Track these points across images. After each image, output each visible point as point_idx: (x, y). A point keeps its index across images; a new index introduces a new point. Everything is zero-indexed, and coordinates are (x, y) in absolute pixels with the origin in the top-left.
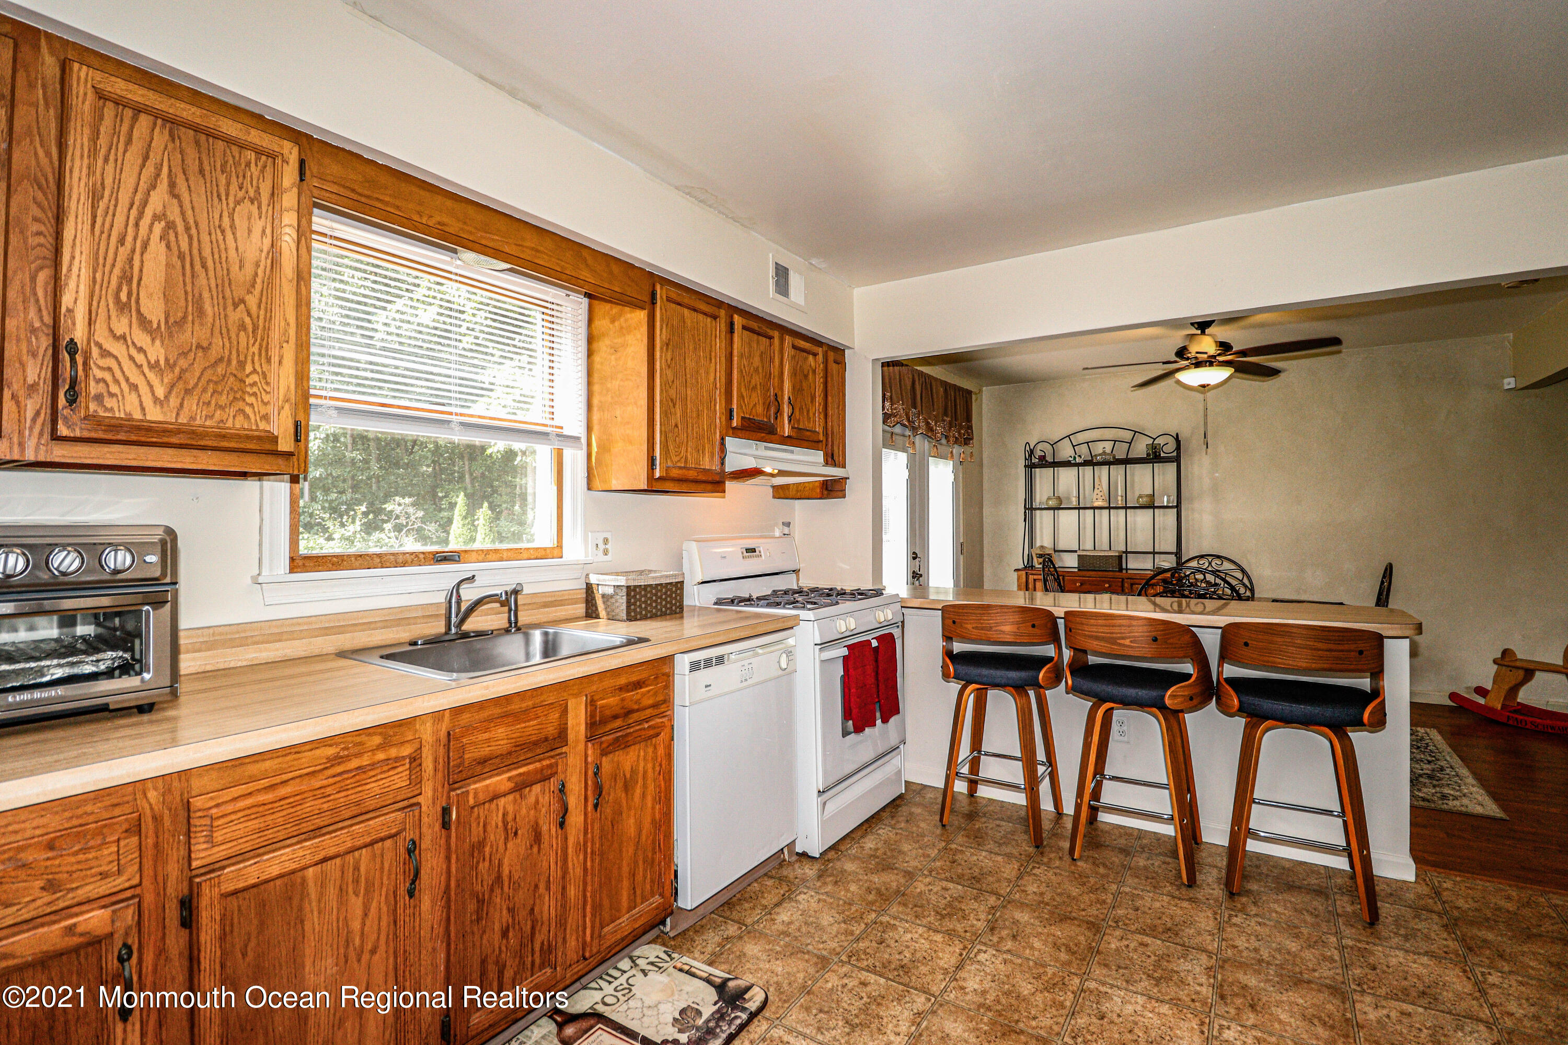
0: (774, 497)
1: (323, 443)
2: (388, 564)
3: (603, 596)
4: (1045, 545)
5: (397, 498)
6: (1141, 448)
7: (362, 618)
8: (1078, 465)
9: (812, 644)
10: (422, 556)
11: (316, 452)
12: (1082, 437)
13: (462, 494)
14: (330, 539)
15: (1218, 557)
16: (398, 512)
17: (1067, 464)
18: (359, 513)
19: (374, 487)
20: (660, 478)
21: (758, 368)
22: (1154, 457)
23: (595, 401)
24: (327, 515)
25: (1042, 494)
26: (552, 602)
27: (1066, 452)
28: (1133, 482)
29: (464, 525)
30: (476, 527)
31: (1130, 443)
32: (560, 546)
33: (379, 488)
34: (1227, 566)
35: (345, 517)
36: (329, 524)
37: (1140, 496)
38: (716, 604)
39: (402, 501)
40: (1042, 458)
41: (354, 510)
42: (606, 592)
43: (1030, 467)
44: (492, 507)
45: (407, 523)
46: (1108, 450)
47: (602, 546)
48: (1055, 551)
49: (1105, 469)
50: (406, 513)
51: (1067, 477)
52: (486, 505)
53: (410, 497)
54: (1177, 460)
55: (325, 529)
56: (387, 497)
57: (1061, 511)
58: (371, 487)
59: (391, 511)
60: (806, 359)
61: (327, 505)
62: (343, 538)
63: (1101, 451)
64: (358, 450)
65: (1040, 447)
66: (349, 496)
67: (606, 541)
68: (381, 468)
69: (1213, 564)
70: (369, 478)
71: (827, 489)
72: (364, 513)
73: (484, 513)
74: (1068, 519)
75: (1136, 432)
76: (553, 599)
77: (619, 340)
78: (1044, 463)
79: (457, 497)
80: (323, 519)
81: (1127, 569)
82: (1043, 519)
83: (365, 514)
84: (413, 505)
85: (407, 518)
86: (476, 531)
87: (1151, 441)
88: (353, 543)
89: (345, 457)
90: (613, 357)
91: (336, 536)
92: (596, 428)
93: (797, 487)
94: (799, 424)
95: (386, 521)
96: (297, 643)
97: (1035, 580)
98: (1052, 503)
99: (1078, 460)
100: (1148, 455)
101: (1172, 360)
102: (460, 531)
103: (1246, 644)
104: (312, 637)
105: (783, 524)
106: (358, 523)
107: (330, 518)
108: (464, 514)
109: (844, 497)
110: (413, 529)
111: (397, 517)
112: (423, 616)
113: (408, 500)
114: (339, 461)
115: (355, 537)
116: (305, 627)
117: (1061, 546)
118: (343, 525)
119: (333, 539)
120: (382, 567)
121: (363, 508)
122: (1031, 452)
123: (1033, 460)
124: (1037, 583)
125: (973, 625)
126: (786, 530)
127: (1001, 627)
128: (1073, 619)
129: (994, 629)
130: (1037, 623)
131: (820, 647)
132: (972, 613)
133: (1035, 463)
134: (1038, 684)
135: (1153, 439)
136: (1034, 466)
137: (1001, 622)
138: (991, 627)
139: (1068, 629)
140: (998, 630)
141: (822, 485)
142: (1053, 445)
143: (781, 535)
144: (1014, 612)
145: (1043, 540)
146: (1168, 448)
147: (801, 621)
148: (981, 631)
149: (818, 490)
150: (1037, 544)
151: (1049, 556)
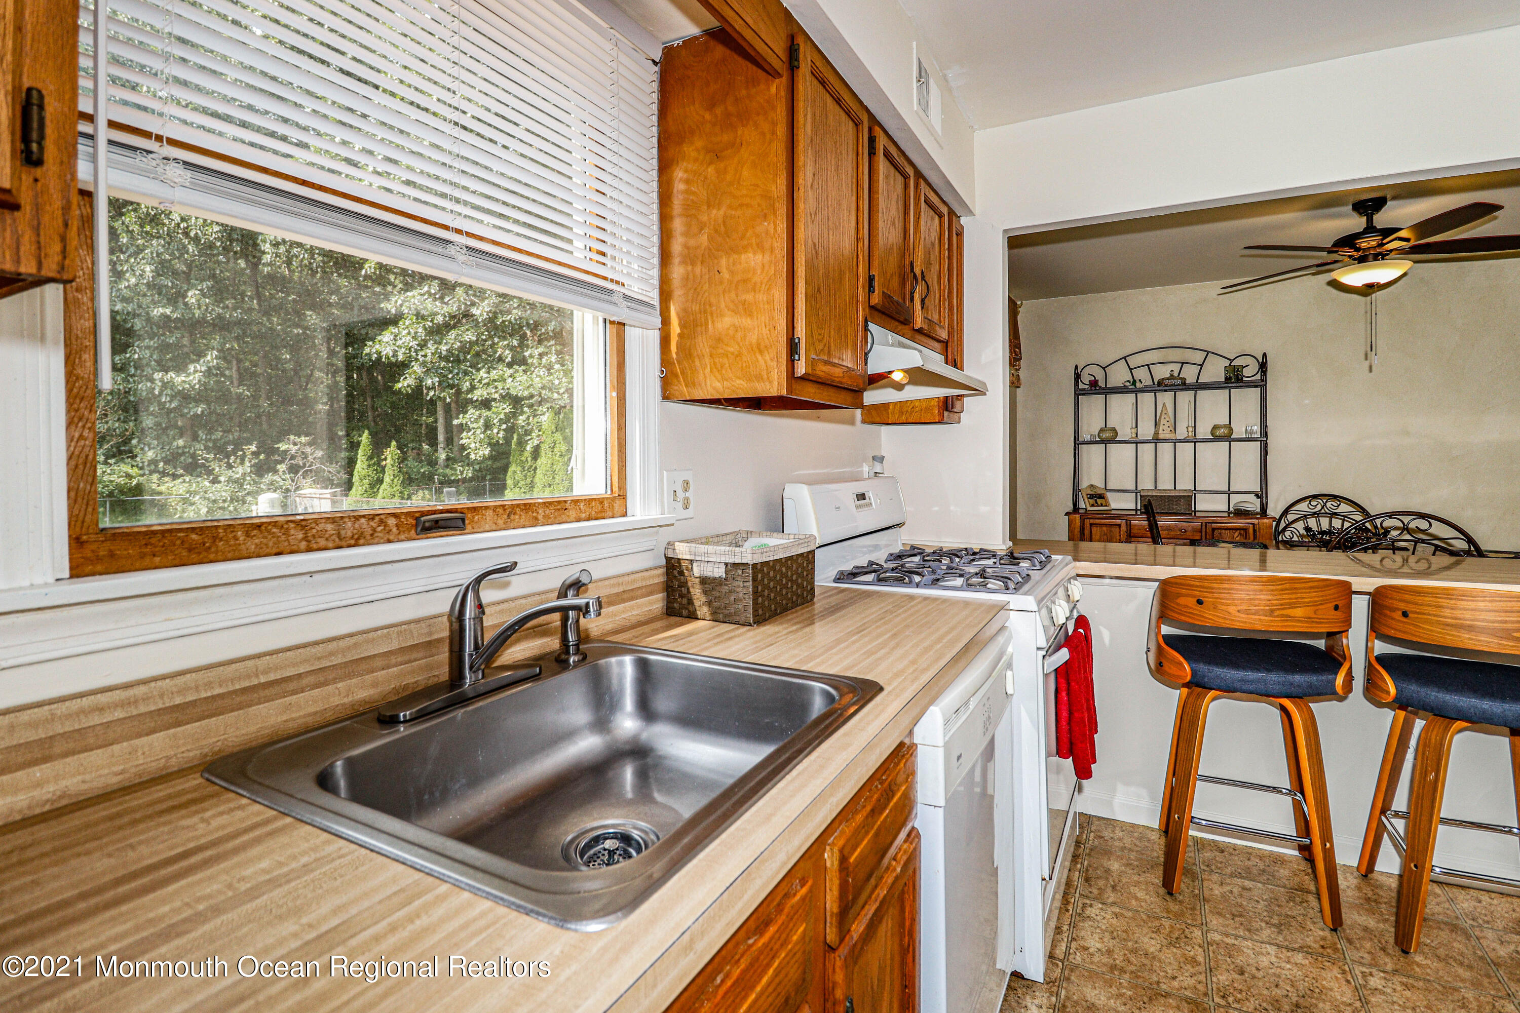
0: (862, 421)
1: (204, 376)
2: (322, 542)
3: (704, 580)
4: (1094, 483)
5: (292, 437)
6: (1215, 371)
7: (266, 672)
8: (1136, 391)
9: (1034, 647)
10: (392, 521)
11: (197, 386)
12: (1139, 359)
13: (366, 432)
14: (215, 481)
15: (1335, 497)
16: (293, 452)
17: (1122, 390)
18: (248, 453)
19: (265, 426)
20: (802, 378)
22: (1234, 381)
23: (677, 247)
24: (211, 456)
25: (1091, 425)
26: (617, 594)
27: (1119, 376)
28: (1204, 410)
29: (369, 466)
30: (384, 468)
31: (1202, 366)
32: (623, 497)
33: (270, 426)
34: (1344, 508)
35: (232, 458)
36: (215, 466)
37: (1213, 427)
38: (837, 580)
39: (297, 440)
40: (1094, 384)
41: (242, 450)
42: (710, 574)
43: (1078, 393)
44: (399, 447)
45: (304, 465)
47: (681, 495)
48: (1108, 491)
49: (1170, 395)
50: (303, 453)
51: (1122, 405)
52: (394, 443)
53: (306, 436)
54: (1262, 385)
55: (210, 472)
56: (282, 435)
57: (1114, 445)
58: (261, 425)
59: (286, 452)
60: (933, 221)
61: (211, 445)
62: (230, 480)
63: (1165, 375)
64: (244, 385)
65: (1087, 370)
66: (236, 434)
67: (686, 485)
68: (271, 405)
69: (1329, 506)
70: (258, 416)
71: (947, 410)
72: (253, 453)
73: (391, 453)
74: (1122, 455)
75: (1208, 352)
76: (621, 589)
77: (726, 137)
78: (1095, 387)
79: (360, 436)
80: (206, 460)
81: (1195, 511)
82: (1092, 455)
83: (256, 454)
84: (310, 444)
85: (303, 459)
86: (383, 472)
87: (1227, 363)
88: (242, 485)
89: (231, 392)
90: (711, 170)
91: (222, 479)
92: (678, 294)
93: (901, 407)
94: (928, 313)
95: (280, 462)
96: (97, 757)
97: (1091, 525)
98: (1103, 436)
99: (1138, 386)
100: (1227, 378)
102: (364, 472)
104: (139, 735)
105: (874, 458)
106: (247, 464)
107: (215, 459)
108: (369, 453)
109: (960, 421)
110: (311, 471)
111: (293, 457)
112: (402, 650)
113: (303, 439)
114: (224, 397)
115: (244, 480)
116: (119, 714)
117: (1112, 486)
118: (230, 466)
119: (220, 482)
120: (309, 550)
121: (253, 448)
122: (1077, 376)
123: (1081, 386)
124: (1094, 529)
125: (1239, 608)
126: (878, 468)
127: (1291, 610)
128: (1419, 599)
129: (1277, 613)
130: (1340, 603)
131: (1044, 653)
132: (1237, 590)
133: (1084, 390)
134: (1335, 693)
135: (1232, 361)
136: (1084, 393)
137: (1290, 604)
138: (1272, 611)
139: (1400, 613)
140: (1282, 616)
141: (941, 404)
142: (1104, 368)
143: (872, 474)
144: (1311, 588)
145: (1092, 477)
146: (1251, 371)
147: (1011, 612)
148: (1253, 617)
149: (936, 411)
150: (1084, 484)
151: (1101, 497)
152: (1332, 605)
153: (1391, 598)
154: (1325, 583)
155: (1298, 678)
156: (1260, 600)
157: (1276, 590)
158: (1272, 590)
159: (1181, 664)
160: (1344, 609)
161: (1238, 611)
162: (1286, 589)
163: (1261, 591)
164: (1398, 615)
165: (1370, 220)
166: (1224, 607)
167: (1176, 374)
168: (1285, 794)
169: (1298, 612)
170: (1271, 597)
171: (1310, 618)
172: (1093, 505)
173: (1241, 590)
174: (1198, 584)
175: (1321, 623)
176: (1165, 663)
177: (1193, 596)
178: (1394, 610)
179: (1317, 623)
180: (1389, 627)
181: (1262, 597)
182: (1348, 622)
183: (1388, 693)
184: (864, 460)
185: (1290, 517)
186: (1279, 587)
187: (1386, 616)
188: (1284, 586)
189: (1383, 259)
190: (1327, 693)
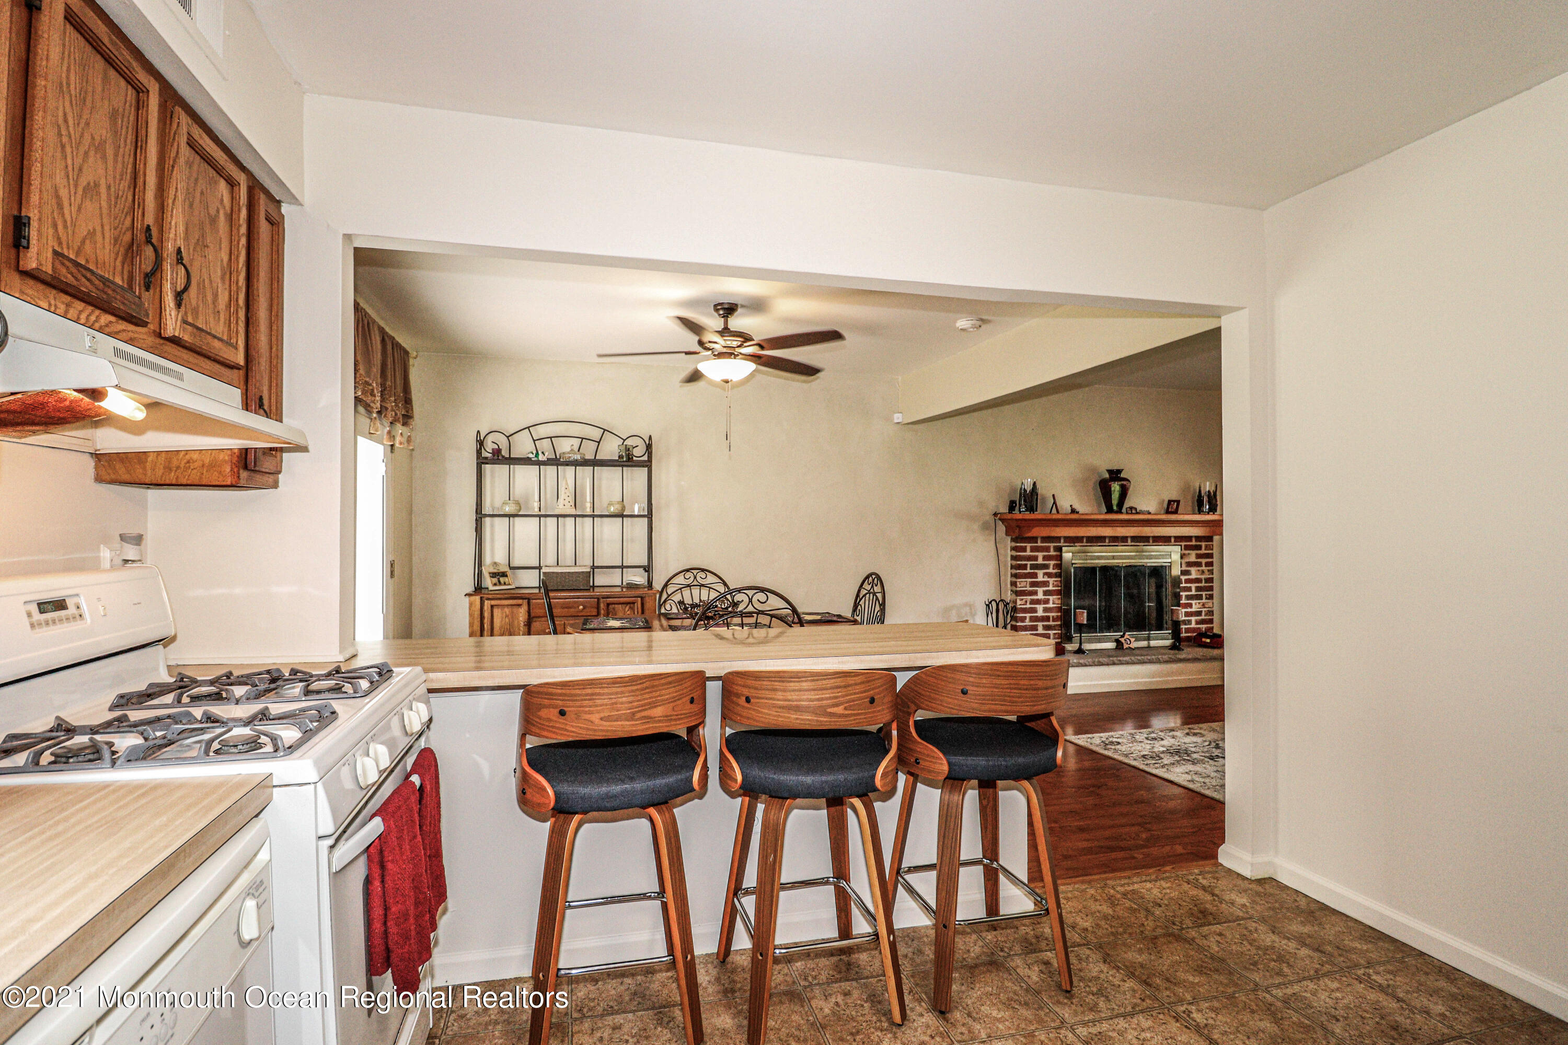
0: (99, 479)
4: (497, 560)
6: (611, 449)
8: (539, 463)
9: (314, 838)
12: (542, 431)
15: (702, 570)
17: (526, 461)
21: (103, 143)
22: (627, 460)
25: (495, 498)
27: (524, 446)
28: (600, 487)
31: (599, 442)
34: (711, 579)
37: (610, 504)
40: (497, 452)
43: (481, 461)
46: (576, 448)
48: (511, 568)
49: (570, 470)
51: (525, 477)
54: (648, 464)
57: (516, 519)
60: (213, 183)
63: (568, 449)
65: (490, 438)
69: (698, 578)
71: (246, 467)
74: (526, 529)
75: (604, 430)
78: (498, 457)
81: (594, 587)
82: (496, 530)
87: (621, 442)
93: (169, 461)
94: (196, 316)
97: (492, 606)
98: (508, 509)
99: (541, 458)
100: (621, 457)
101: (692, 350)
103: (964, 692)
105: (123, 538)
109: (275, 485)
117: (516, 563)
122: (481, 443)
123: (485, 454)
124: (496, 611)
125: (602, 715)
126: (131, 552)
127: (649, 711)
128: (757, 684)
129: (638, 715)
130: (695, 695)
131: (330, 841)
132: (599, 694)
133: (486, 458)
134: (693, 790)
135: (624, 440)
136: (486, 461)
137: (650, 704)
138: (633, 714)
139: (744, 698)
140: (645, 717)
141: (235, 459)
142: (508, 437)
143: (118, 561)
144: (670, 683)
145: (495, 555)
146: (639, 452)
147: (275, 789)
148: (616, 723)
149: (228, 469)
150: (487, 560)
151: (504, 575)
152: (688, 698)
153: (737, 685)
154: (681, 676)
155: (661, 782)
156: (622, 703)
157: (637, 690)
158: (632, 691)
159: (544, 789)
160: (699, 701)
161: (601, 719)
162: (647, 688)
163: (622, 693)
164: (742, 701)
165: (726, 323)
166: (587, 716)
167: (576, 449)
168: (654, 898)
169: (658, 712)
170: (631, 699)
171: (667, 716)
172: (495, 584)
173: (603, 694)
174: (559, 691)
175: (679, 719)
176: (529, 792)
177: (555, 707)
178: (738, 695)
179: (675, 720)
180: (735, 714)
181: (624, 699)
182: (703, 712)
183: (736, 781)
184: (105, 540)
185: (670, 590)
186: (639, 687)
187: (733, 702)
188: (644, 685)
189: (735, 358)
190: (685, 791)
